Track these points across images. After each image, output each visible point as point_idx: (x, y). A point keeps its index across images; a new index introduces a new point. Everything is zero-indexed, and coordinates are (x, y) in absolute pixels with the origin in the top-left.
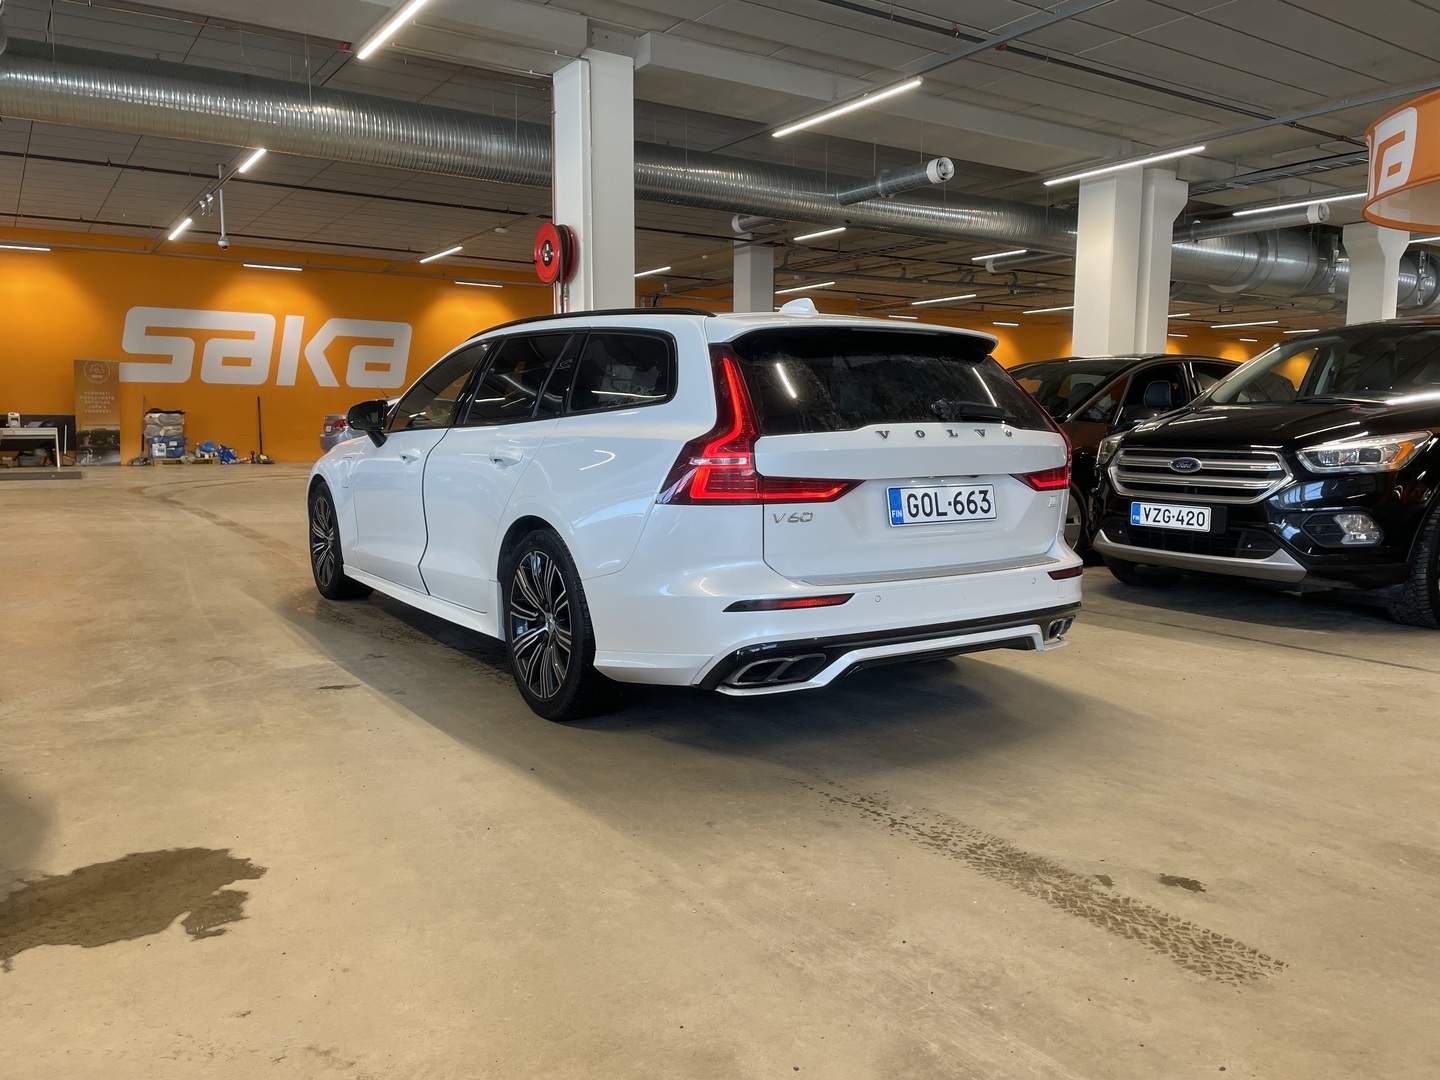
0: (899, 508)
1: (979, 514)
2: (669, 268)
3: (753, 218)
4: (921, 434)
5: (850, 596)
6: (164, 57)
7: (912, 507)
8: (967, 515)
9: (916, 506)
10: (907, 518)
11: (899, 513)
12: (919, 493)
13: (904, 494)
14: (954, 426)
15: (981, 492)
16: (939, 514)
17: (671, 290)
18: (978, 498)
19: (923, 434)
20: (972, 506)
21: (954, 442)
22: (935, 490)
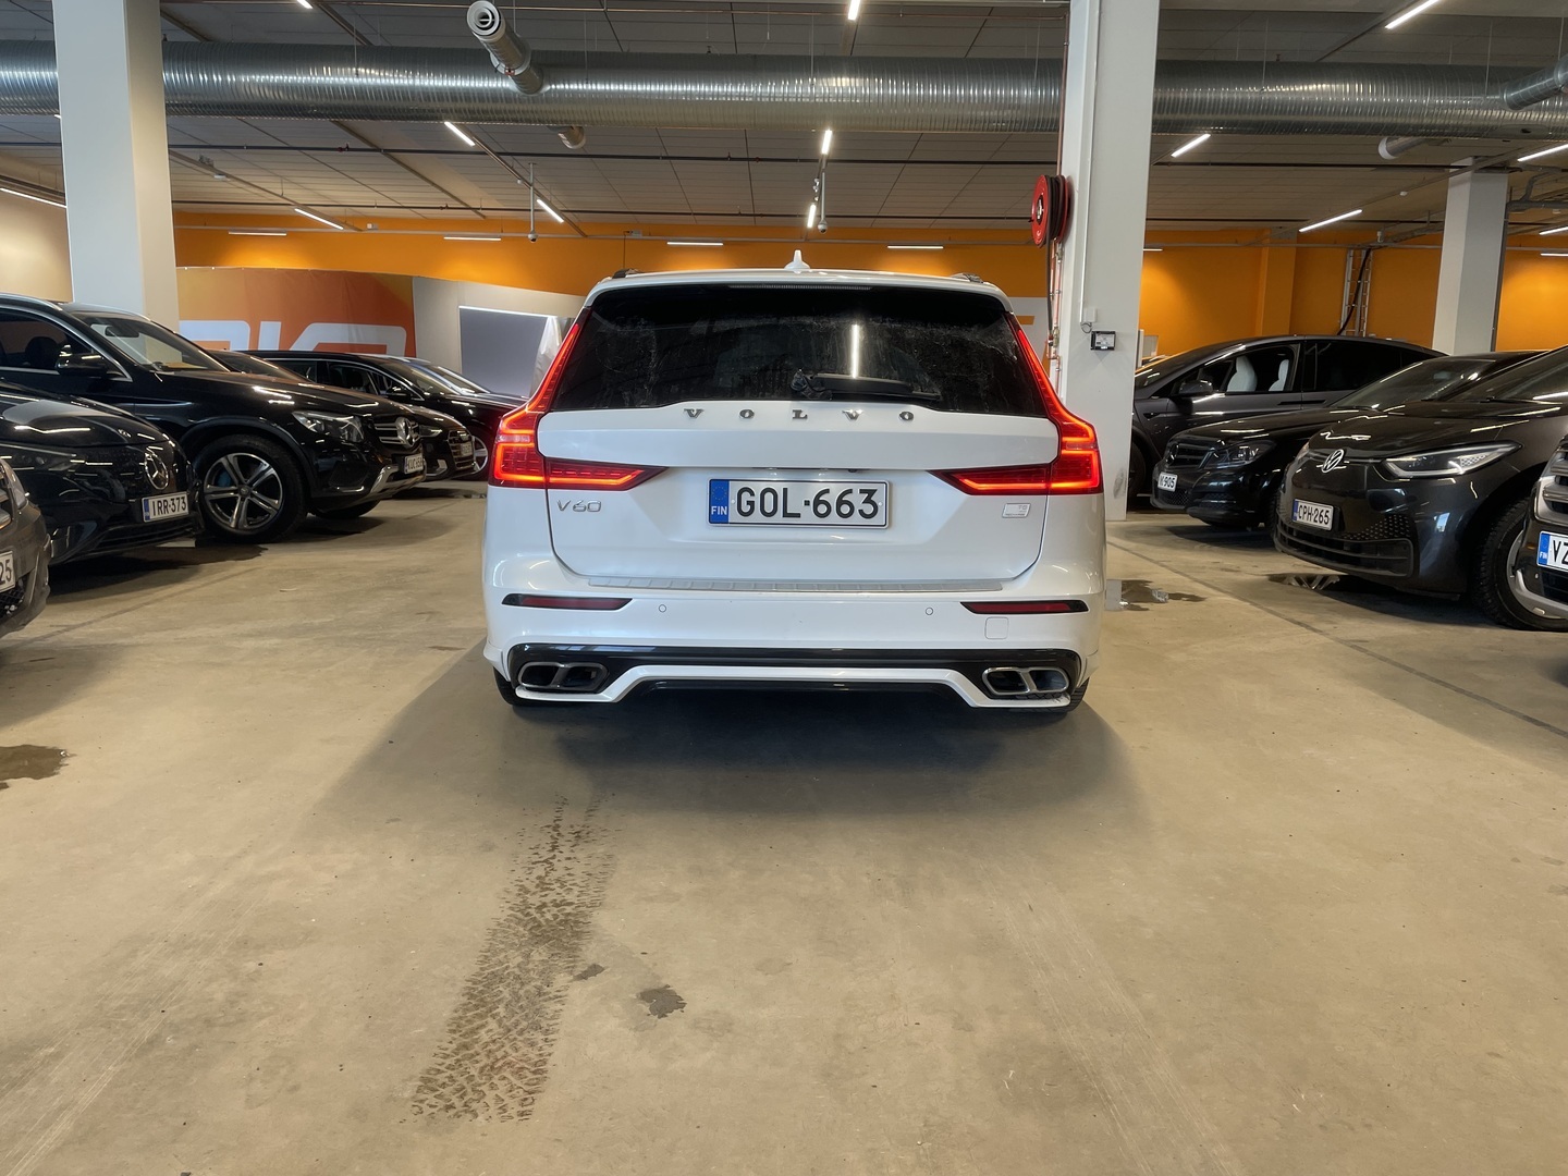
0: (725, 503)
1: (856, 518)
2: (1360, 211)
3: (1402, 140)
4: (747, 414)
5: (628, 600)
6: (715, 51)
7: (744, 503)
8: (834, 518)
9: (751, 503)
10: (734, 516)
11: (722, 510)
12: (758, 488)
13: (734, 489)
14: (804, 406)
15: (862, 491)
16: (786, 514)
17: (1385, 238)
18: (857, 499)
19: (752, 414)
20: (845, 509)
21: (799, 425)
22: (785, 485)
